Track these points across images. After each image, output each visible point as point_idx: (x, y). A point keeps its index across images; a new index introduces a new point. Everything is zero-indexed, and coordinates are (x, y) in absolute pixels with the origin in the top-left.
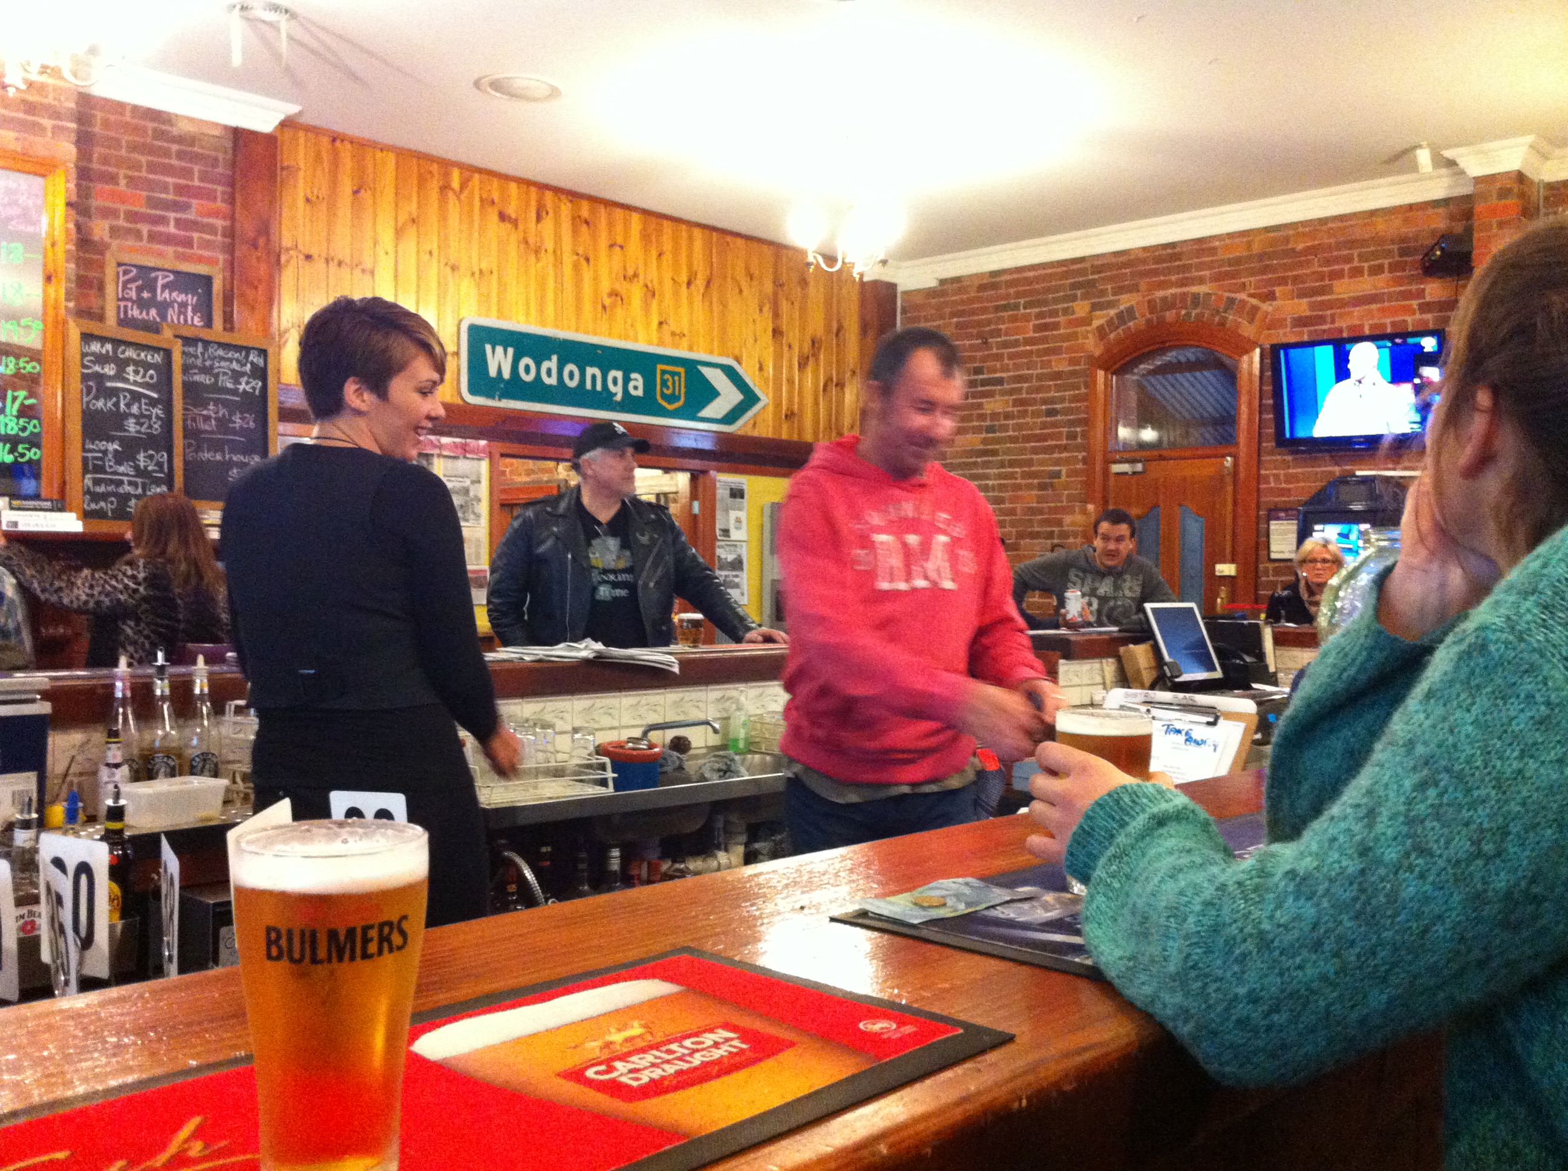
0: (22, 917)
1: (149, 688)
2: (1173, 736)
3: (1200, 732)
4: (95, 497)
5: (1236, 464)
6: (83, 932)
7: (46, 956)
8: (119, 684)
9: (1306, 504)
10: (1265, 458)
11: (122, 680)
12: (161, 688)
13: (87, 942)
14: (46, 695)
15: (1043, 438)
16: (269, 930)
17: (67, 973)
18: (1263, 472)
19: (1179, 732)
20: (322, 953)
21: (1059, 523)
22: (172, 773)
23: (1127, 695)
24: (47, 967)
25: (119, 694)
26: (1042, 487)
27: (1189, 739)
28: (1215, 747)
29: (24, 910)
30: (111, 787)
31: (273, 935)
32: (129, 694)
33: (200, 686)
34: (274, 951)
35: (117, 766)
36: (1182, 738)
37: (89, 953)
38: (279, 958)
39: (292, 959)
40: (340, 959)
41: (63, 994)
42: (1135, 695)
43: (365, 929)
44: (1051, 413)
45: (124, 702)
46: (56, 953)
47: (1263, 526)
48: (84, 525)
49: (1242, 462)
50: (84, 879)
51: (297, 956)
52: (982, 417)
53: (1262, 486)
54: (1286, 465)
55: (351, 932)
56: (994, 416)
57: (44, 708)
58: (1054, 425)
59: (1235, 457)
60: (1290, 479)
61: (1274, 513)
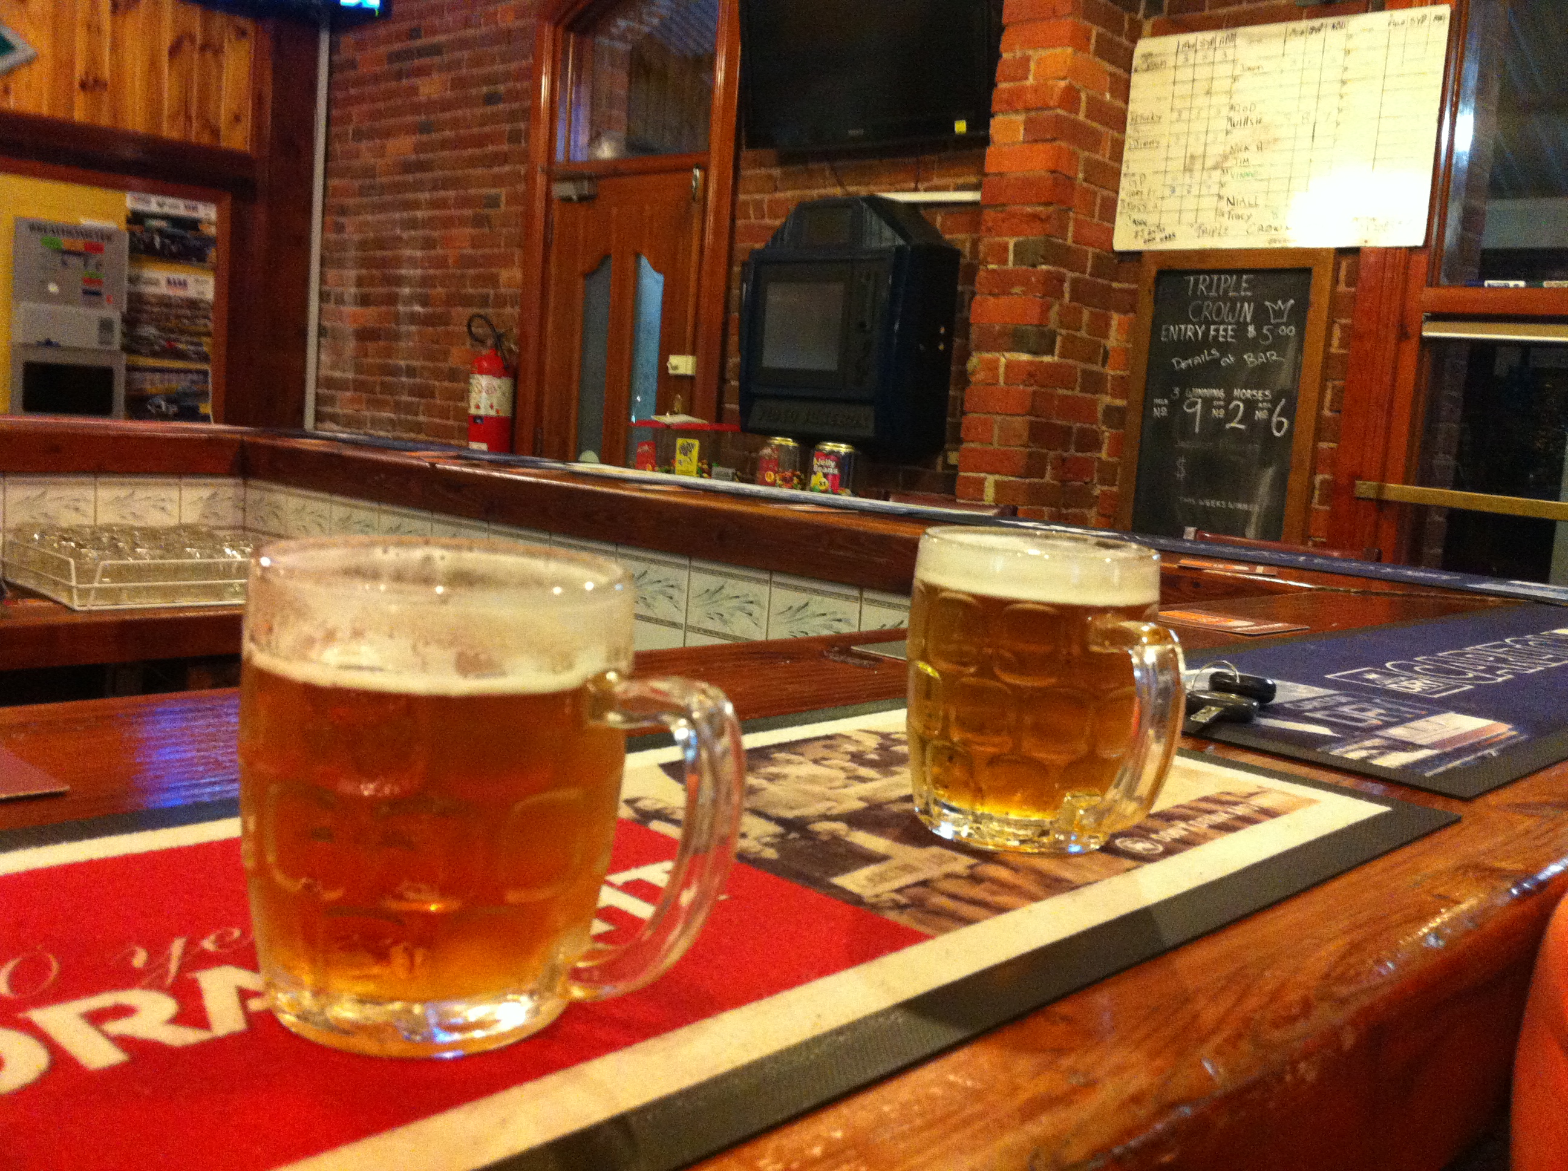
10: (745, 173)
15: (480, 141)
18: (740, 197)
21: (493, 280)
26: (479, 221)
44: (491, 99)
49: (713, 179)
52: (416, 109)
53: (740, 222)
54: (773, 185)
56: (431, 106)
58: (494, 119)
60: (775, 210)
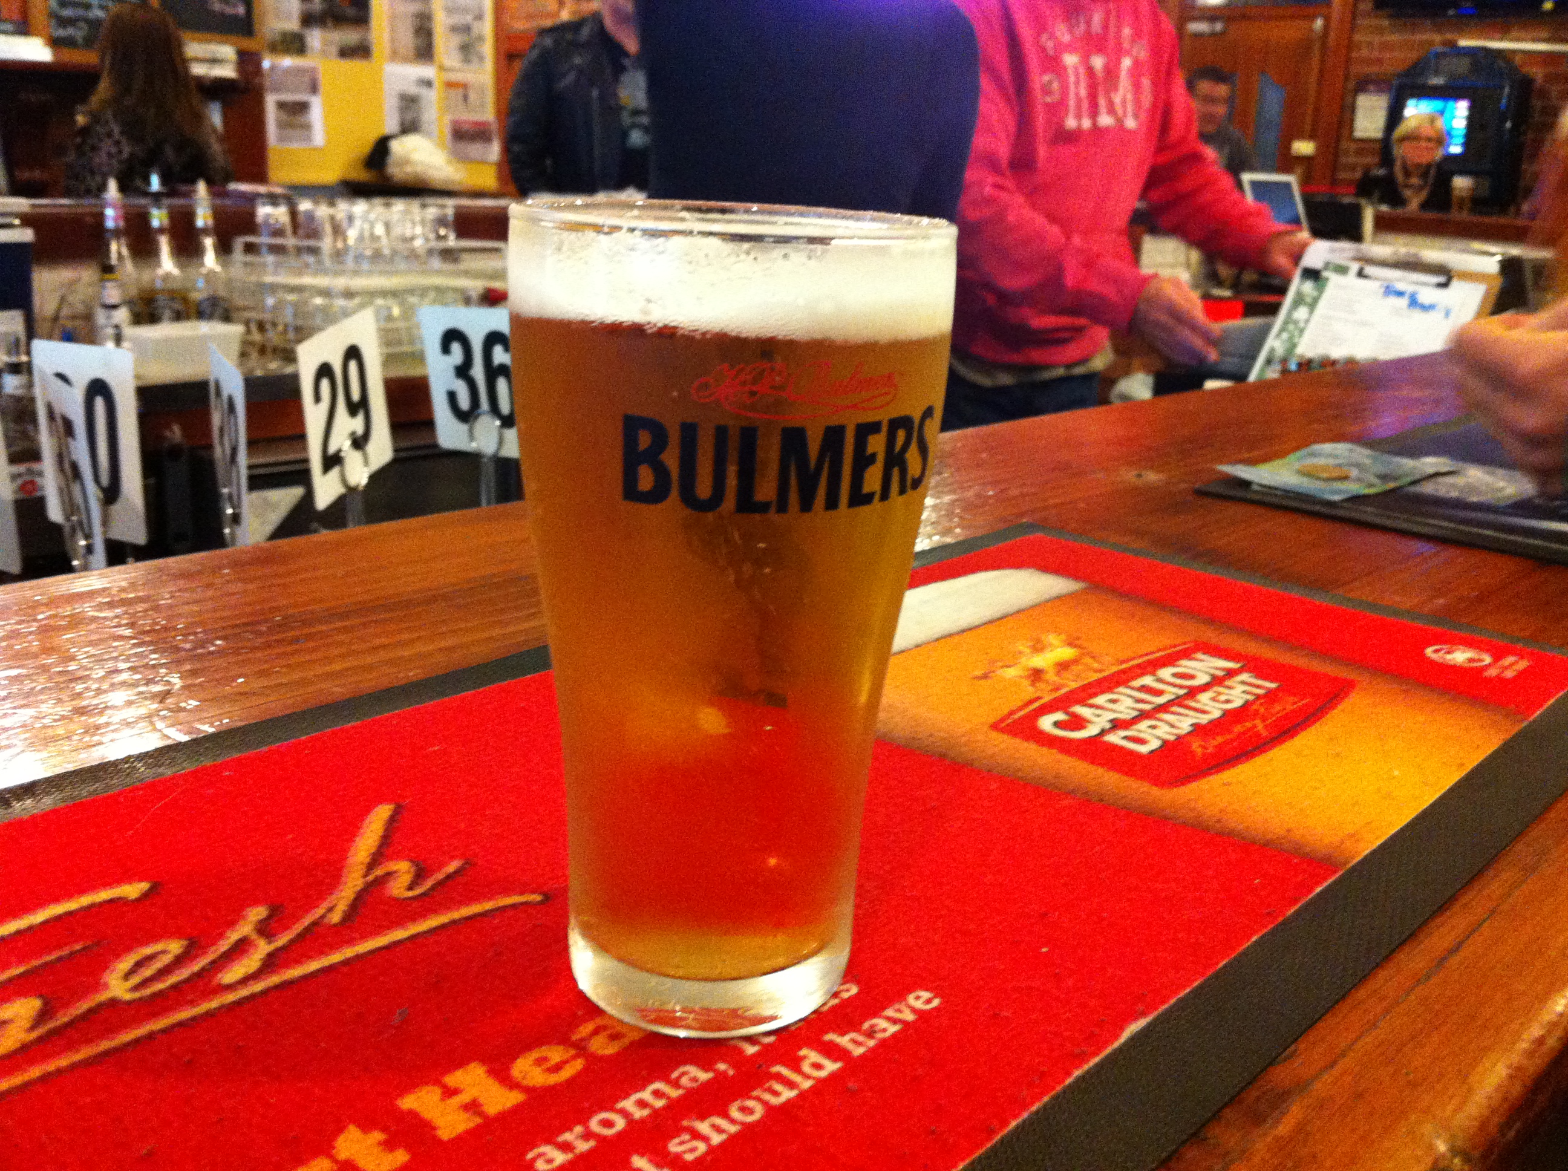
0: (20, 475)
1: (143, 218)
2: (1393, 301)
3: (1428, 295)
4: (63, 22)
5: (1326, 27)
6: (105, 480)
7: (55, 513)
8: (110, 212)
9: (1399, 76)
10: (1362, 22)
11: (114, 207)
12: (158, 218)
13: (111, 493)
14: (27, 220)
16: (632, 425)
17: (88, 536)
18: (1357, 37)
19: (1400, 294)
20: (766, 490)
22: (178, 317)
23: (1333, 251)
24: (57, 528)
25: (110, 224)
27: (1414, 302)
28: (1447, 314)
29: (21, 468)
30: (110, 331)
31: (644, 440)
32: (122, 224)
33: (203, 218)
34: (646, 479)
35: (114, 307)
36: (1404, 302)
37: (116, 508)
38: (657, 495)
39: (688, 497)
40: (806, 505)
41: (86, 568)
42: (1343, 250)
43: (866, 430)
45: (117, 233)
46: (70, 507)
47: (1349, 99)
48: (55, 54)
49: (1334, 24)
50: (99, 403)
51: (704, 489)
53: (1354, 55)
54: (1381, 31)
55: (834, 436)
57: (26, 235)
59: (1327, 19)
60: (1385, 46)
61: (1363, 85)
